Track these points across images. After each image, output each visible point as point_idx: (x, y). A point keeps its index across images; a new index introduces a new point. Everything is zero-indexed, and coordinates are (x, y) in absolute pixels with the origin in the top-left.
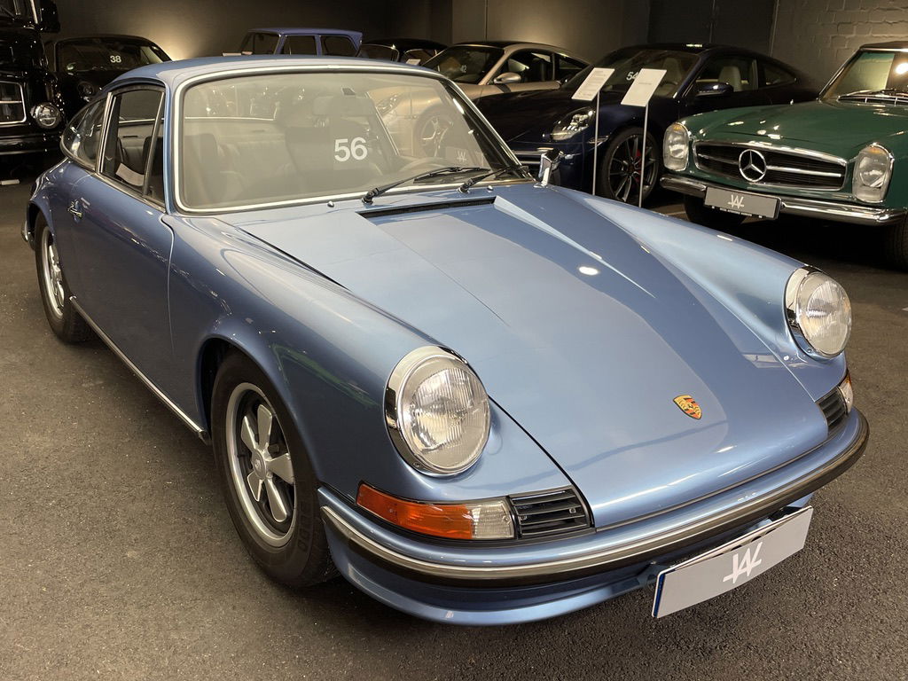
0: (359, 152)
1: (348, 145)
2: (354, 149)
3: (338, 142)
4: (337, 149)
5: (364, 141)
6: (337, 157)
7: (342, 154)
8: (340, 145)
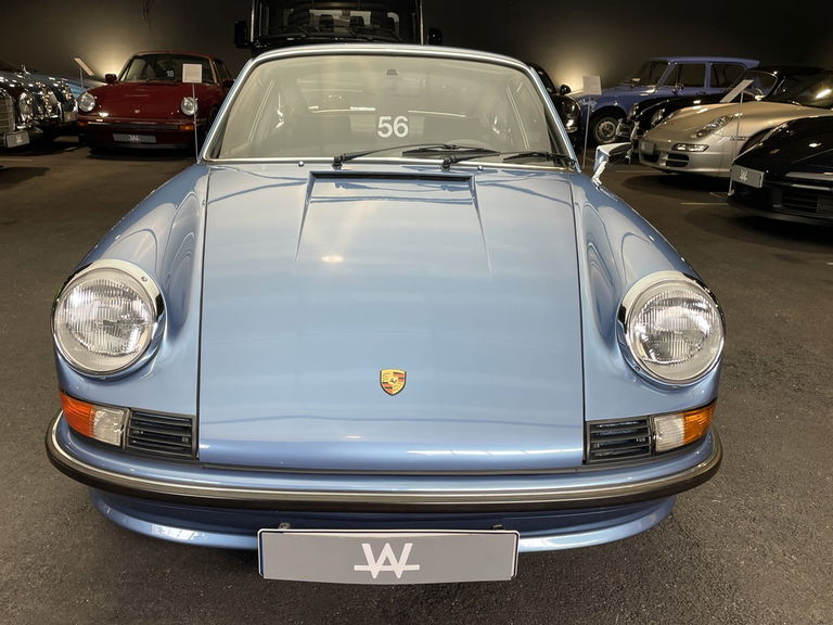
0: (401, 130)
1: (391, 123)
2: (396, 127)
3: (382, 118)
4: (380, 126)
5: (406, 120)
6: (380, 133)
7: (385, 130)
8: (384, 122)
